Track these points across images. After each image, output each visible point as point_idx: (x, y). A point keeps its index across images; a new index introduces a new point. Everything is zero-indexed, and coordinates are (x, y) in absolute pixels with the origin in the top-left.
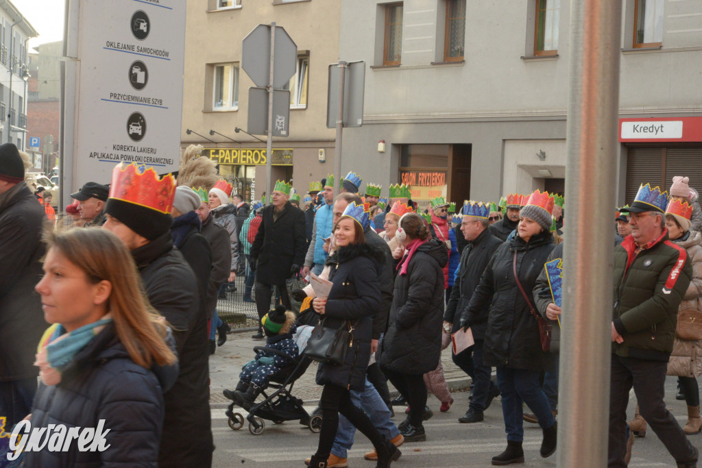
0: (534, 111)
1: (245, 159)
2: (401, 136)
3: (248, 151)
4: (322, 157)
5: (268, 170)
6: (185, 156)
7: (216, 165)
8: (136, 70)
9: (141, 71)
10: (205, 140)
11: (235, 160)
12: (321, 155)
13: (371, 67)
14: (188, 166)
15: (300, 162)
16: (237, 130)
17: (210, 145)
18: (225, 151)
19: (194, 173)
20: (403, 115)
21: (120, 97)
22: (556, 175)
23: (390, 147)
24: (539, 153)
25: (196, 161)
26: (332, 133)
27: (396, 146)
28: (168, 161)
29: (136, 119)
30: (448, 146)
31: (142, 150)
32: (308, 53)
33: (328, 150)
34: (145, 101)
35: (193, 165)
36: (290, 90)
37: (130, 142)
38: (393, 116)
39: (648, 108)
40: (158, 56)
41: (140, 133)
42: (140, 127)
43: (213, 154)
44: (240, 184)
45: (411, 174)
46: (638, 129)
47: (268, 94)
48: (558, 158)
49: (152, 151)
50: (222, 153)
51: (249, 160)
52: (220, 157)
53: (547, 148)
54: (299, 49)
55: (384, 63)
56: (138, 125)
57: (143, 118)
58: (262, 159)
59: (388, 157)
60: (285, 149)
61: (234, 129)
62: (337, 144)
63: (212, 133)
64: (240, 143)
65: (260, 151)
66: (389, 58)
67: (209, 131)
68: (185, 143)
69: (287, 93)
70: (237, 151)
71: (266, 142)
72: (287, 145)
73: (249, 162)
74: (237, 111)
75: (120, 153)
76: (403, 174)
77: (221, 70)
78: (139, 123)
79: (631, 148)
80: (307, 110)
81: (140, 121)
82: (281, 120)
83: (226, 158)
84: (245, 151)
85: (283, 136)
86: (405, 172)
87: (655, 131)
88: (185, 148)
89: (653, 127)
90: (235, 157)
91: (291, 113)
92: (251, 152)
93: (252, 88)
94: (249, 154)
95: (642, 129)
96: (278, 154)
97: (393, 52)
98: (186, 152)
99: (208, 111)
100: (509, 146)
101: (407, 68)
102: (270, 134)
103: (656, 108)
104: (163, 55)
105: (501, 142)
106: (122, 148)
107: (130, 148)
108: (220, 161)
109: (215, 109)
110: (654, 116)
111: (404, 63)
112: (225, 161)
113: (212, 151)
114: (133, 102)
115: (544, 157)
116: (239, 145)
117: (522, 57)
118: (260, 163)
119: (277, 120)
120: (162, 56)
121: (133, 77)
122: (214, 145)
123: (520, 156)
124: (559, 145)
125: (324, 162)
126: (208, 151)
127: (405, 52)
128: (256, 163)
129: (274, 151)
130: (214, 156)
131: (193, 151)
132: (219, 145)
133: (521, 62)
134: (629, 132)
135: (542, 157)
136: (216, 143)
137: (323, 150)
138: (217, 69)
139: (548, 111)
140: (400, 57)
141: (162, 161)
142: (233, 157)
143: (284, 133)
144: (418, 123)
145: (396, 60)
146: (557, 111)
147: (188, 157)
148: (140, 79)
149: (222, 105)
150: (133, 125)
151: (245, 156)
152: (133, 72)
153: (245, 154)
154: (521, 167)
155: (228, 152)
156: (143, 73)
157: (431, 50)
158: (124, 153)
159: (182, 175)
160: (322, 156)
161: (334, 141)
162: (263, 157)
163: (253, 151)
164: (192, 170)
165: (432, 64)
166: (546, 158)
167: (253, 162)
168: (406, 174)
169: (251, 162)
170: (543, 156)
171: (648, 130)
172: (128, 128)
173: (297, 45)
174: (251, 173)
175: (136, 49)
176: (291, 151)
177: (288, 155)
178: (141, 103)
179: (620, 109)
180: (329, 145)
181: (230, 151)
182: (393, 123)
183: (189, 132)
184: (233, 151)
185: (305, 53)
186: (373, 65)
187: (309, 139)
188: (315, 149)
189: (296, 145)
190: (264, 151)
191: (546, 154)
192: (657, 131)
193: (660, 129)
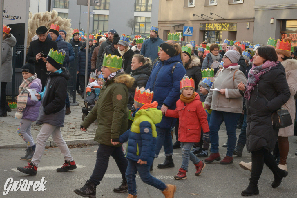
3: (220, 24)
4: (248, 27)
10: (204, 19)
11: (215, 28)
12: (248, 25)
18: (211, 24)
20: (281, 5)
23: (276, 21)
26: (253, 15)
33: (250, 23)
43: (207, 25)
44: (218, 40)
45: (285, 35)
50: (210, 25)
52: (210, 27)
58: (225, 28)
59: (275, 26)
60: (234, 23)
63: (202, 15)
64: (217, 20)
65: (224, 24)
70: (216, 24)
72: (235, 21)
73: (220, 29)
74: (217, 5)
76: (282, 35)
80: (243, 4)
83: (212, 28)
84: (219, 24)
92: (221, 24)
94: (220, 26)
99: (207, 6)
108: (209, 29)
109: (210, 4)
112: (211, 29)
113: (207, 24)
118: (224, 30)
122: (207, 22)
125: (248, 29)
126: (205, 24)
128: (223, 29)
129: (230, 24)
130: (207, 27)
132: (209, 21)
137: (248, 23)
142: (214, 27)
144: (290, 8)
149: (213, 2)
151: (218, 27)
153: (219, 25)
160: (248, 26)
161: (254, 18)
163: (222, 24)
167: (222, 30)
176: (236, 24)
177: (235, 26)
180: (251, 20)
181: (213, 24)
182: (278, 9)
183: (194, 15)
184: (214, 24)
187: (243, 18)
188: (245, 23)
189: (238, 21)
190: (226, 24)
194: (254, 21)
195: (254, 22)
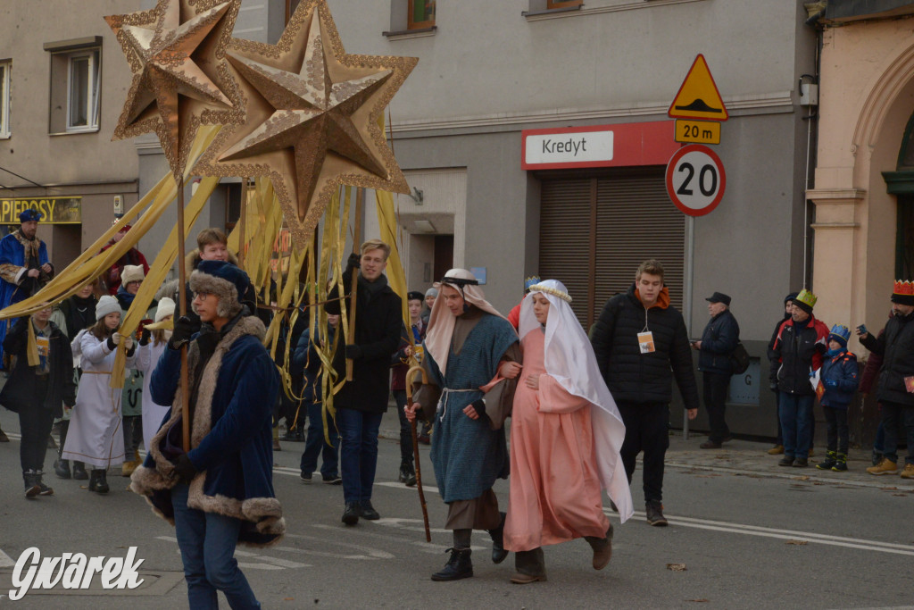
0: (402, 123)
3: (25, 203)
4: (118, 209)
12: (117, 205)
22: (442, 230)
23: (209, 188)
24: (414, 193)
32: (100, 41)
33: (127, 196)
39: (564, 111)
46: (550, 146)
48: (441, 200)
53: (425, 183)
60: (72, 197)
64: (13, 189)
70: (11, 202)
72: (75, 190)
79: (545, 180)
80: (100, 134)
84: (20, 203)
87: (573, 151)
89: (570, 143)
90: (8, 212)
95: (556, 146)
96: (61, 205)
103: (576, 110)
110: (574, 124)
115: (421, 199)
116: (10, 193)
117: (384, 34)
124: (443, 178)
129: (57, 200)
133: (382, 38)
134: (538, 152)
135: (418, 199)
137: (119, 197)
139: (423, 121)
142: (5, 212)
146: (434, 120)
153: (19, 206)
157: (261, 28)
160: (119, 207)
161: (136, 181)
166: (424, 201)
170: (419, 197)
171: (563, 149)
176: (78, 200)
177: (76, 207)
185: (94, 41)
187: (102, 180)
188: (110, 196)
189: (85, 190)
190: (44, 202)
191: (424, 195)
192: (577, 150)
193: (581, 144)
194: (138, 188)
195: (138, 192)
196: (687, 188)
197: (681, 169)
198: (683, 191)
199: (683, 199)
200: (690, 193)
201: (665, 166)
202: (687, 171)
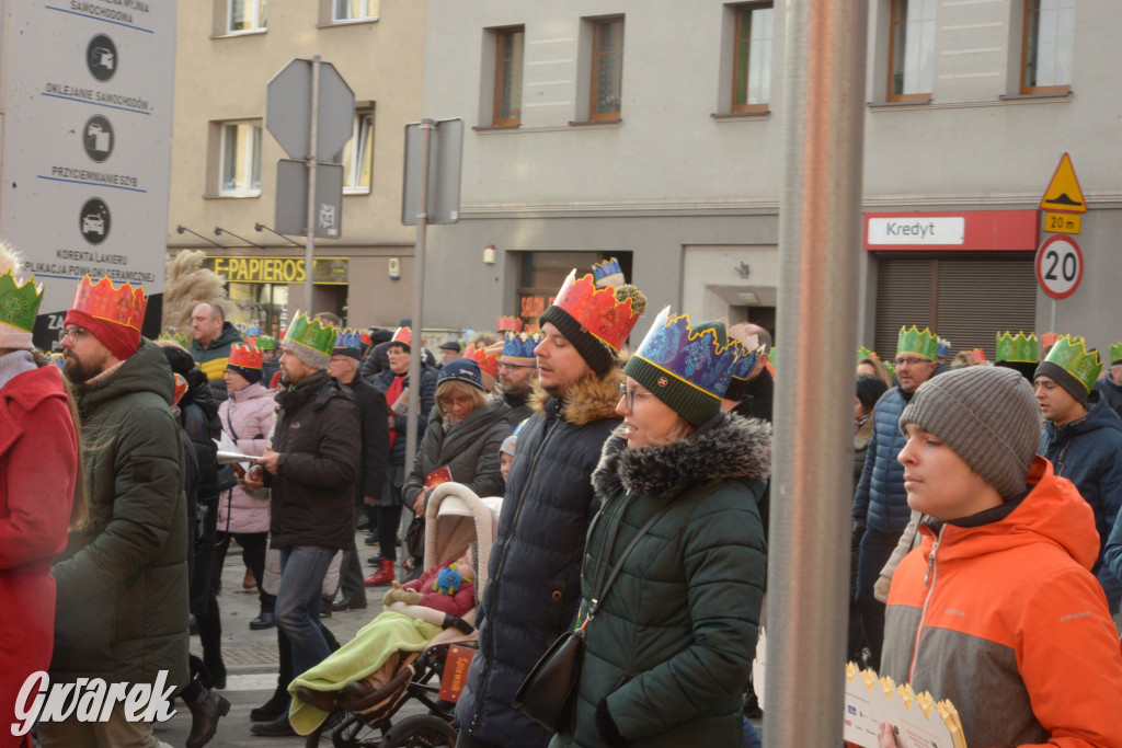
0: (731, 200)
1: (270, 274)
2: (523, 239)
3: (276, 262)
4: (394, 272)
5: (308, 292)
6: (173, 268)
7: (223, 282)
8: (94, 131)
9: (104, 131)
10: (205, 242)
11: (256, 276)
12: (393, 267)
13: (474, 128)
14: (179, 285)
15: (360, 279)
16: (259, 228)
17: (216, 250)
18: (239, 260)
19: (189, 296)
20: (523, 204)
21: (68, 174)
22: (765, 303)
23: (503, 254)
24: (739, 268)
25: (193, 275)
26: (409, 234)
27: (513, 254)
28: (147, 277)
29: (94, 208)
30: (595, 255)
31: (105, 259)
32: (372, 106)
33: (404, 259)
34: (110, 181)
35: (188, 284)
36: (344, 164)
37: (84, 246)
38: (509, 206)
39: (910, 197)
40: (131, 108)
41: (100, 231)
42: (101, 222)
43: (221, 265)
44: (264, 314)
45: (537, 299)
46: (895, 229)
47: (307, 170)
48: (767, 274)
49: (120, 260)
50: (234, 264)
51: (278, 276)
52: (231, 270)
53: (752, 258)
54: (357, 99)
55: (494, 123)
56: (97, 219)
57: (106, 208)
58: (299, 275)
59: (500, 271)
60: (336, 258)
61: (253, 226)
62: (417, 251)
63: (218, 231)
64: (263, 247)
65: (295, 261)
66: (502, 113)
67: (213, 229)
68: (174, 248)
69: (339, 169)
70: (259, 260)
71: (304, 247)
72: (341, 251)
73: (278, 279)
74: (259, 197)
75: (69, 263)
76: (524, 299)
77: (233, 131)
78: (98, 216)
79: (884, 259)
80: (371, 198)
81: (99, 211)
82: (328, 211)
83: (241, 272)
84: (271, 261)
85: (331, 237)
86: (527, 295)
87: (920, 234)
88: (173, 256)
89: (917, 226)
90: (255, 270)
91: (345, 201)
92: (280, 262)
93: (282, 160)
94: (278, 266)
95: (901, 229)
96: (324, 266)
97: (508, 105)
98: (176, 261)
99: (211, 197)
100: (691, 255)
101: (531, 131)
102: (311, 234)
103: (923, 196)
104: (140, 106)
105: (679, 248)
106: (71, 255)
107: (84, 256)
108: (230, 277)
109: (224, 193)
110: (920, 210)
111: (526, 122)
112: (239, 277)
113: (218, 261)
114: (89, 181)
115: (748, 273)
116: (261, 252)
117: (713, 115)
118: (295, 280)
119: (323, 212)
120: (136, 109)
121: (89, 142)
122: (223, 251)
123: (709, 272)
124: (770, 253)
125: (396, 279)
126: (213, 260)
127: (529, 105)
128: (289, 280)
129: (319, 261)
130: (221, 269)
131: (188, 261)
132: (229, 252)
133: (711, 123)
134: (881, 233)
135: (744, 272)
136: (225, 248)
137: (395, 260)
138: (226, 129)
140: (518, 113)
141: (137, 276)
142: (253, 271)
143: (333, 232)
144: (551, 217)
145: (513, 117)
146: (768, 200)
147: (179, 270)
148: (102, 145)
149: (234, 187)
150: (91, 218)
151: (270, 270)
152: (91, 133)
153: (271, 265)
154: (712, 288)
155: (243, 262)
156: (107, 135)
157: (568, 103)
158: (75, 263)
159: (170, 300)
160: (395, 269)
161: (412, 246)
162: (301, 270)
163: (284, 261)
164: (187, 290)
165: (572, 124)
166: (751, 275)
167: (284, 280)
168: (529, 299)
169: (281, 279)
170: (745, 271)
171: (910, 232)
172: (82, 223)
173: (354, 91)
174: (280, 297)
175: (94, 97)
176: (346, 261)
177: (342, 268)
178: (103, 183)
179: (865, 197)
180: (407, 252)
181: (248, 261)
182: (511, 218)
183: (181, 230)
184: (252, 261)
185: (367, 105)
186: (476, 125)
187: (371, 243)
188: (383, 259)
189: (352, 252)
190: (302, 262)
191: (751, 269)
192: (924, 233)
193: (929, 229)
196: (1053, 274)
197: (1048, 257)
198: (1050, 276)
199: (1049, 283)
200: (1054, 278)
201: (1035, 252)
202: (1053, 258)
